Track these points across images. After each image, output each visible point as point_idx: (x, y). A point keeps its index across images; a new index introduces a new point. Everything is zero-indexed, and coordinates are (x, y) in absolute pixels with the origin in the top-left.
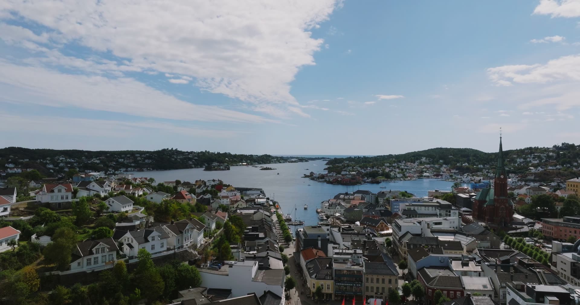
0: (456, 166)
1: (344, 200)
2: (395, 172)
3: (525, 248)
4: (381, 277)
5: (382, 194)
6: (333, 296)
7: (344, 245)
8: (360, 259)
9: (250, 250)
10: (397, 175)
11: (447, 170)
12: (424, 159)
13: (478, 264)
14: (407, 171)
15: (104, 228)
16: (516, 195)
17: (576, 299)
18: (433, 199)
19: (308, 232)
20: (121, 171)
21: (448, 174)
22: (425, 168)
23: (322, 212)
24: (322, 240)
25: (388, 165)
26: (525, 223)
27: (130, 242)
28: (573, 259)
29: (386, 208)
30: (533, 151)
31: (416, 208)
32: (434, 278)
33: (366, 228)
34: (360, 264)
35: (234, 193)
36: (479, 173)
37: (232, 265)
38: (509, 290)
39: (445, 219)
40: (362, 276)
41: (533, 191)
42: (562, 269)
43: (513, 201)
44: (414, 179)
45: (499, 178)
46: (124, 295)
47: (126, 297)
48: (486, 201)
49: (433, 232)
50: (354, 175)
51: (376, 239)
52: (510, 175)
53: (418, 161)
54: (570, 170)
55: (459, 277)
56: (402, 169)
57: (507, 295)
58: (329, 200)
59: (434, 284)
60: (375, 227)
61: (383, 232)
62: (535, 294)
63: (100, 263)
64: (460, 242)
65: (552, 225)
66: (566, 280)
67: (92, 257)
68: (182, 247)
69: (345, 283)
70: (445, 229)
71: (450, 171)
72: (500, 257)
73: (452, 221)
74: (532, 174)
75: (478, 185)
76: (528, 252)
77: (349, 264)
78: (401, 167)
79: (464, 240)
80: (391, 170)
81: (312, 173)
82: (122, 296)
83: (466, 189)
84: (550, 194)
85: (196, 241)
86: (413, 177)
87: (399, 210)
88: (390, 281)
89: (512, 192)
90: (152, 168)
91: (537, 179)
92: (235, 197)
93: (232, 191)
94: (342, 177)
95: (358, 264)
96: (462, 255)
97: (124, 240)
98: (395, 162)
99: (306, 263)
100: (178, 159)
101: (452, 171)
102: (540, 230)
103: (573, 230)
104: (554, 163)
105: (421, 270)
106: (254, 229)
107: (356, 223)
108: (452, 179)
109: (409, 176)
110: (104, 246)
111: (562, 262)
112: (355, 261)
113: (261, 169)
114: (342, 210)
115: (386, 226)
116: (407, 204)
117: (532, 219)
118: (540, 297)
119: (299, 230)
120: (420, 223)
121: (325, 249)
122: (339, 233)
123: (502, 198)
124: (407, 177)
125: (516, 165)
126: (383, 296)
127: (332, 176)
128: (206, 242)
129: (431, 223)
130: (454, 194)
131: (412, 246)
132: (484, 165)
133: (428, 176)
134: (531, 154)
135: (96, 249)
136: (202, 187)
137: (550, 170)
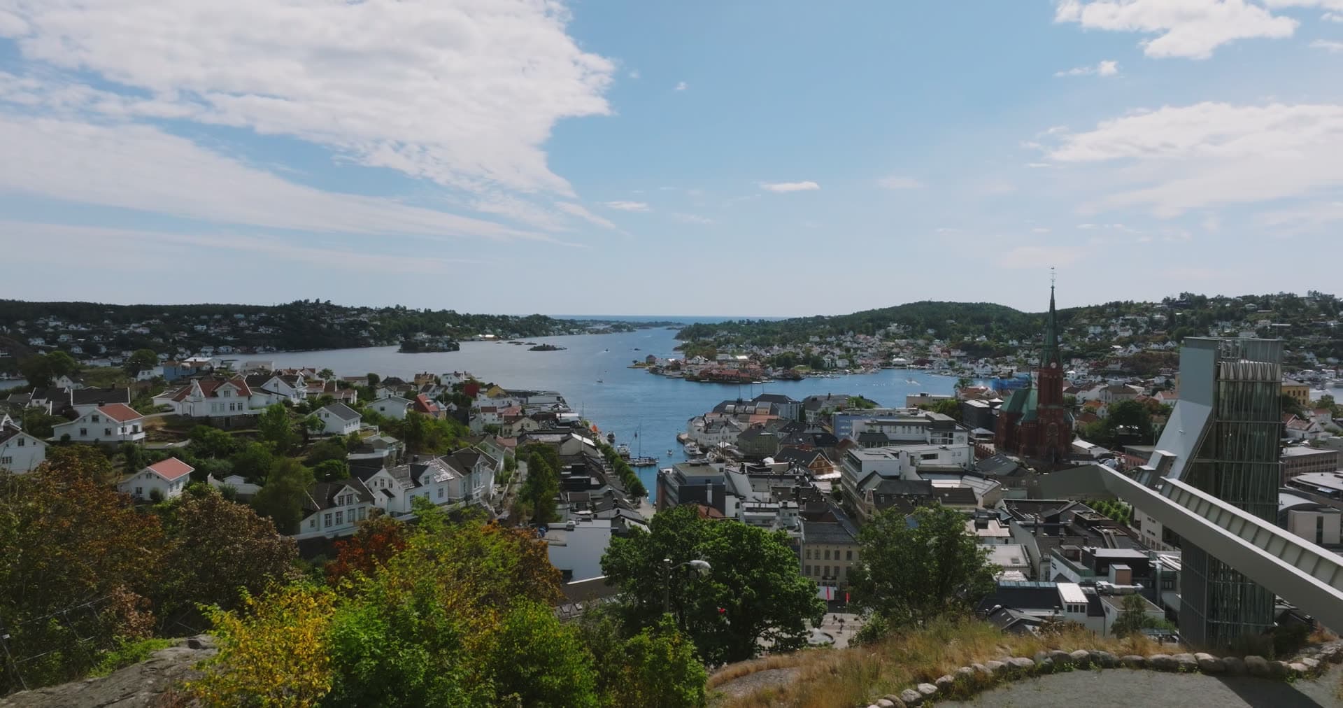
0: (961, 342)
1: (735, 414)
2: (832, 356)
4: (832, 549)
5: (813, 402)
7: (754, 498)
8: (795, 518)
9: (579, 509)
10: (837, 362)
11: (942, 352)
12: (893, 327)
13: (1004, 525)
14: (859, 352)
15: (336, 461)
16: (1081, 402)
17: (1158, 567)
18: (917, 410)
19: (688, 473)
20: (206, 352)
21: (944, 360)
22: (897, 346)
23: (689, 440)
24: (715, 489)
25: (817, 339)
26: (1095, 456)
27: (386, 486)
29: (823, 430)
30: (1123, 310)
31: (886, 429)
33: (794, 466)
34: (795, 527)
35: (506, 400)
36: (1010, 358)
37: (573, 526)
38: (1055, 561)
39: (944, 448)
40: (799, 547)
41: (1113, 393)
42: (1149, 532)
43: (1073, 414)
44: (873, 370)
45: (1048, 367)
48: (1020, 415)
49: (920, 472)
50: (744, 362)
51: (818, 485)
52: (1073, 362)
53: (882, 331)
55: (971, 546)
56: (848, 350)
57: (1052, 568)
58: (705, 415)
60: (806, 467)
61: (821, 477)
62: (1095, 562)
63: (345, 524)
64: (971, 490)
65: (1142, 458)
67: (333, 511)
70: (945, 467)
71: (949, 352)
72: (1043, 511)
73: (956, 451)
74: (1117, 359)
75: (1006, 382)
77: (775, 526)
78: (844, 344)
79: (980, 487)
80: (823, 350)
81: (651, 359)
83: (983, 391)
84: (1145, 400)
85: (487, 489)
86: (872, 366)
87: (851, 434)
88: (849, 555)
89: (1074, 395)
90: (275, 346)
91: (1127, 369)
92: (510, 409)
93: (498, 396)
94: (719, 366)
95: (791, 527)
96: (976, 511)
97: (373, 484)
98: (830, 333)
100: (335, 326)
101: (953, 353)
104: (1160, 337)
106: (575, 470)
107: (765, 460)
108: (953, 370)
109: (863, 365)
110: (350, 493)
111: (1149, 519)
112: (785, 521)
113: (531, 350)
114: (734, 437)
115: (827, 465)
116: (868, 421)
117: (1109, 449)
118: (1102, 567)
119: (664, 471)
120: (896, 455)
121: (720, 505)
122: (745, 476)
123: (1053, 407)
124: (858, 367)
125: (1087, 339)
126: (838, 582)
127: (697, 364)
128: (500, 493)
129: (917, 457)
130: (960, 400)
131: (883, 498)
132: (1020, 339)
133: (903, 365)
134: (1117, 316)
135: (339, 497)
136: (432, 389)
137: (1154, 350)
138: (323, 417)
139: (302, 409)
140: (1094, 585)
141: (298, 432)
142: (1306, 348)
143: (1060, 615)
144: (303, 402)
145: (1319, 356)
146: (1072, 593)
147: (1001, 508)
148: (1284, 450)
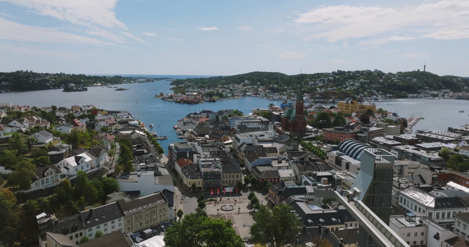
0: (269, 87)
1: (194, 118)
2: (226, 92)
3: (312, 149)
4: (232, 174)
5: (221, 113)
6: (202, 189)
7: (203, 154)
8: (219, 164)
9: (140, 163)
10: (228, 95)
11: (263, 90)
12: (246, 82)
13: (287, 162)
14: (235, 91)
15: (44, 157)
16: (309, 112)
17: (336, 178)
18: (257, 116)
19: (180, 147)
21: (264, 93)
22: (248, 88)
23: (178, 128)
24: (189, 152)
25: (220, 86)
26: (313, 131)
27: (66, 165)
28: (337, 155)
29: (225, 124)
30: (320, 76)
31: (246, 124)
32: (264, 172)
33: (216, 141)
34: (219, 167)
35: (109, 116)
36: (285, 93)
37: (140, 175)
38: (304, 176)
40: (220, 174)
41: (318, 109)
42: (331, 160)
43: (306, 116)
44: (240, 97)
45: (299, 102)
46: (74, 202)
47: (75, 202)
48: (290, 118)
49: (259, 141)
50: (196, 95)
51: (225, 149)
52: (305, 94)
53: (243, 83)
54: (340, 90)
55: (277, 170)
56: (231, 90)
57: (303, 178)
58: (183, 119)
59: (263, 175)
60: (220, 139)
61: (225, 142)
62: (317, 177)
63: (50, 182)
64: (276, 147)
65: (328, 132)
66: (332, 167)
67: (45, 178)
68: (99, 165)
69: (210, 180)
70: (267, 139)
71: (265, 90)
72: (299, 156)
73: (270, 133)
74: (318, 93)
75: (285, 105)
76: (314, 151)
77: (212, 168)
78: (230, 88)
79: (278, 146)
80: (223, 90)
81: (162, 94)
82: (73, 202)
83: (277, 108)
84: (328, 112)
85: (105, 161)
86: (240, 96)
87: (235, 126)
88: (237, 176)
89: (306, 110)
90: (10, 90)
91: (321, 97)
92: (110, 120)
93: (106, 115)
94: (186, 97)
95: (217, 167)
96: (278, 157)
98: (225, 84)
99: (181, 169)
101: (266, 91)
102: (321, 136)
103: (339, 135)
104: (331, 86)
105: (254, 167)
106: (138, 147)
107: (205, 136)
108: (267, 97)
109: (236, 96)
110: (52, 171)
111: (331, 156)
112: (215, 166)
113: (116, 90)
114: (194, 127)
115: (227, 138)
116: (240, 121)
117: (317, 128)
118: (319, 179)
119: (171, 145)
120: (251, 136)
121: (191, 158)
122: (200, 147)
123: (300, 116)
124: (235, 96)
125: (309, 87)
126: (234, 185)
127: (179, 96)
128: (110, 160)
129: (258, 136)
130: (270, 112)
131: (247, 152)
132: (288, 86)
133: (250, 95)
134: (318, 78)
135: (47, 173)
136: (79, 112)
137: (329, 90)
138: (36, 137)
139: (27, 133)
140: (317, 186)
141: (26, 143)
142: (373, 88)
143: (306, 197)
144: (28, 129)
145: (378, 91)
146: (310, 189)
147: (285, 155)
148: (369, 128)
